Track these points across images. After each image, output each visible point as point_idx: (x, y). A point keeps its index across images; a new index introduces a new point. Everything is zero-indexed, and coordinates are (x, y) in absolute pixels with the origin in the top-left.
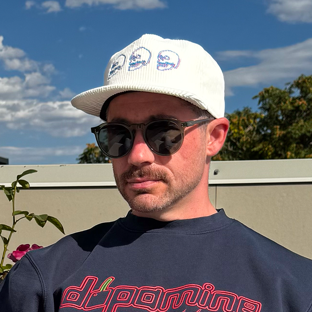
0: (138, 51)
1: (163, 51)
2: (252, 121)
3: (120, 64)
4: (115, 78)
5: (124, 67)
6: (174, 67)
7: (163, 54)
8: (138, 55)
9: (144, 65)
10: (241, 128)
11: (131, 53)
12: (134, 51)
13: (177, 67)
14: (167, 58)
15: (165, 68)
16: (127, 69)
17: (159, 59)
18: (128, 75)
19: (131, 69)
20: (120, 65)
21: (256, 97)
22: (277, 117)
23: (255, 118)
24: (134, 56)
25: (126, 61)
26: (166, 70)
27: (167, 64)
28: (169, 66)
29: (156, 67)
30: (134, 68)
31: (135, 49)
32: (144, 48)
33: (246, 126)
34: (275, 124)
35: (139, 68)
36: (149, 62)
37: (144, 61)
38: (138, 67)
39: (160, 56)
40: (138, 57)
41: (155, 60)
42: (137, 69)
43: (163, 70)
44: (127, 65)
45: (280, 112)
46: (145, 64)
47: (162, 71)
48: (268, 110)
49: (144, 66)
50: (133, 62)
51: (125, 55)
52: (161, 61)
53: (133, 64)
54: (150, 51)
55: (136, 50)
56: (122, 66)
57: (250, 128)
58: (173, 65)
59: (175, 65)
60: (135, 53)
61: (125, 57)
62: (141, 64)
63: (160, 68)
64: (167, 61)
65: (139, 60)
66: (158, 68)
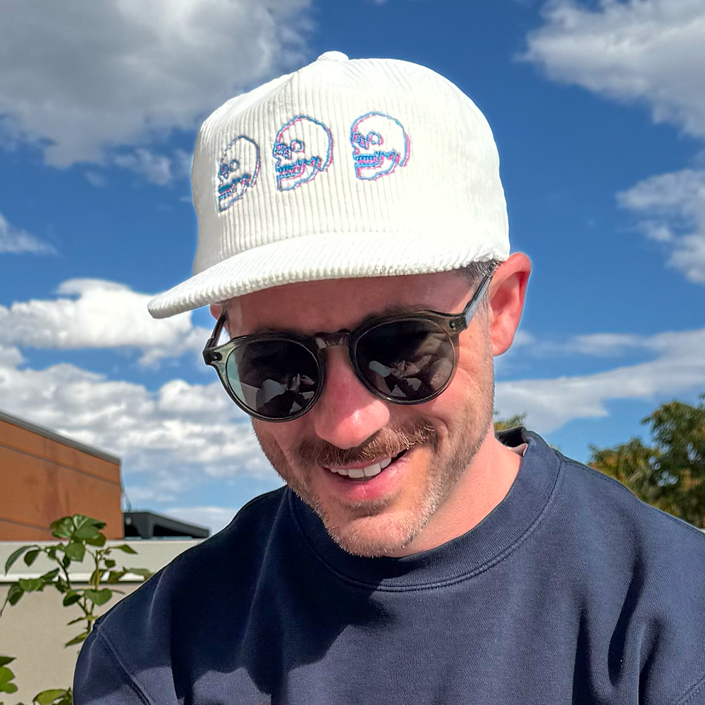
0: (292, 127)
1: (361, 119)
2: (641, 462)
3: (248, 166)
4: (241, 209)
5: (262, 180)
6: (397, 161)
7: (364, 129)
8: (298, 141)
9: (320, 170)
10: (623, 474)
11: (274, 137)
12: (280, 127)
13: (406, 160)
14: (375, 138)
15: (378, 170)
16: (273, 184)
17: (357, 145)
18: (281, 204)
19: (285, 183)
20: (247, 170)
21: (646, 421)
22: (685, 455)
23: (647, 457)
24: (284, 144)
25: (262, 160)
26: (381, 175)
27: (380, 156)
28: (387, 163)
29: (353, 172)
30: (292, 182)
31: (282, 123)
32: (309, 119)
33: (630, 471)
34: (683, 467)
35: (306, 181)
36: (331, 159)
37: (317, 159)
38: (305, 176)
39: (356, 137)
40: (298, 146)
41: (344, 150)
42: (304, 185)
43: (374, 178)
44: (270, 171)
45: (690, 447)
46: (322, 167)
47: (373, 182)
48: (670, 442)
49: (319, 173)
50: (284, 162)
51: (256, 140)
52: (363, 151)
53: (287, 168)
54: (328, 126)
55: (286, 127)
56: (256, 174)
57: (638, 475)
58: (394, 156)
59: (398, 155)
60: (286, 134)
61: (258, 148)
62: (310, 169)
63: (366, 172)
64: (377, 148)
65: (302, 156)
66: (358, 174)
